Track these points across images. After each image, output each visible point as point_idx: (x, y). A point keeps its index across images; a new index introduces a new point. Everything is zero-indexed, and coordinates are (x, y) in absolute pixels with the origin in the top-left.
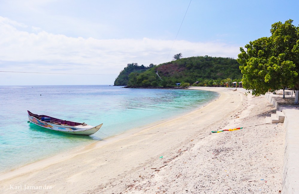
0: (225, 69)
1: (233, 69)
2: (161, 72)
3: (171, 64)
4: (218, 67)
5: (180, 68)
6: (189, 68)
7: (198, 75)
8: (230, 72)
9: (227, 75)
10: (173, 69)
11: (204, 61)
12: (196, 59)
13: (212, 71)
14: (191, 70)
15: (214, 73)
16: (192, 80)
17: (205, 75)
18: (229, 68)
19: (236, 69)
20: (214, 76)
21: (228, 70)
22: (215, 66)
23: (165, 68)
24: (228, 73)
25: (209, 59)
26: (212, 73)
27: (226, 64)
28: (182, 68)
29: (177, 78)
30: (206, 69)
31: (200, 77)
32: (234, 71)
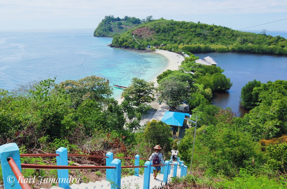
0: (185, 32)
1: (191, 33)
2: (136, 35)
3: (144, 28)
4: (180, 31)
5: (151, 32)
6: (158, 32)
7: (164, 38)
8: (188, 35)
9: (186, 38)
10: (146, 32)
11: (169, 25)
12: (164, 24)
13: (175, 35)
14: (159, 34)
15: (176, 37)
16: (159, 42)
17: (169, 39)
18: (189, 31)
19: (194, 33)
20: (175, 40)
21: (187, 34)
22: (177, 30)
23: (139, 32)
24: (187, 36)
25: (173, 24)
26: (174, 36)
27: (186, 28)
28: (152, 32)
29: (148, 41)
30: (170, 33)
31: (165, 40)
32: (192, 35)
